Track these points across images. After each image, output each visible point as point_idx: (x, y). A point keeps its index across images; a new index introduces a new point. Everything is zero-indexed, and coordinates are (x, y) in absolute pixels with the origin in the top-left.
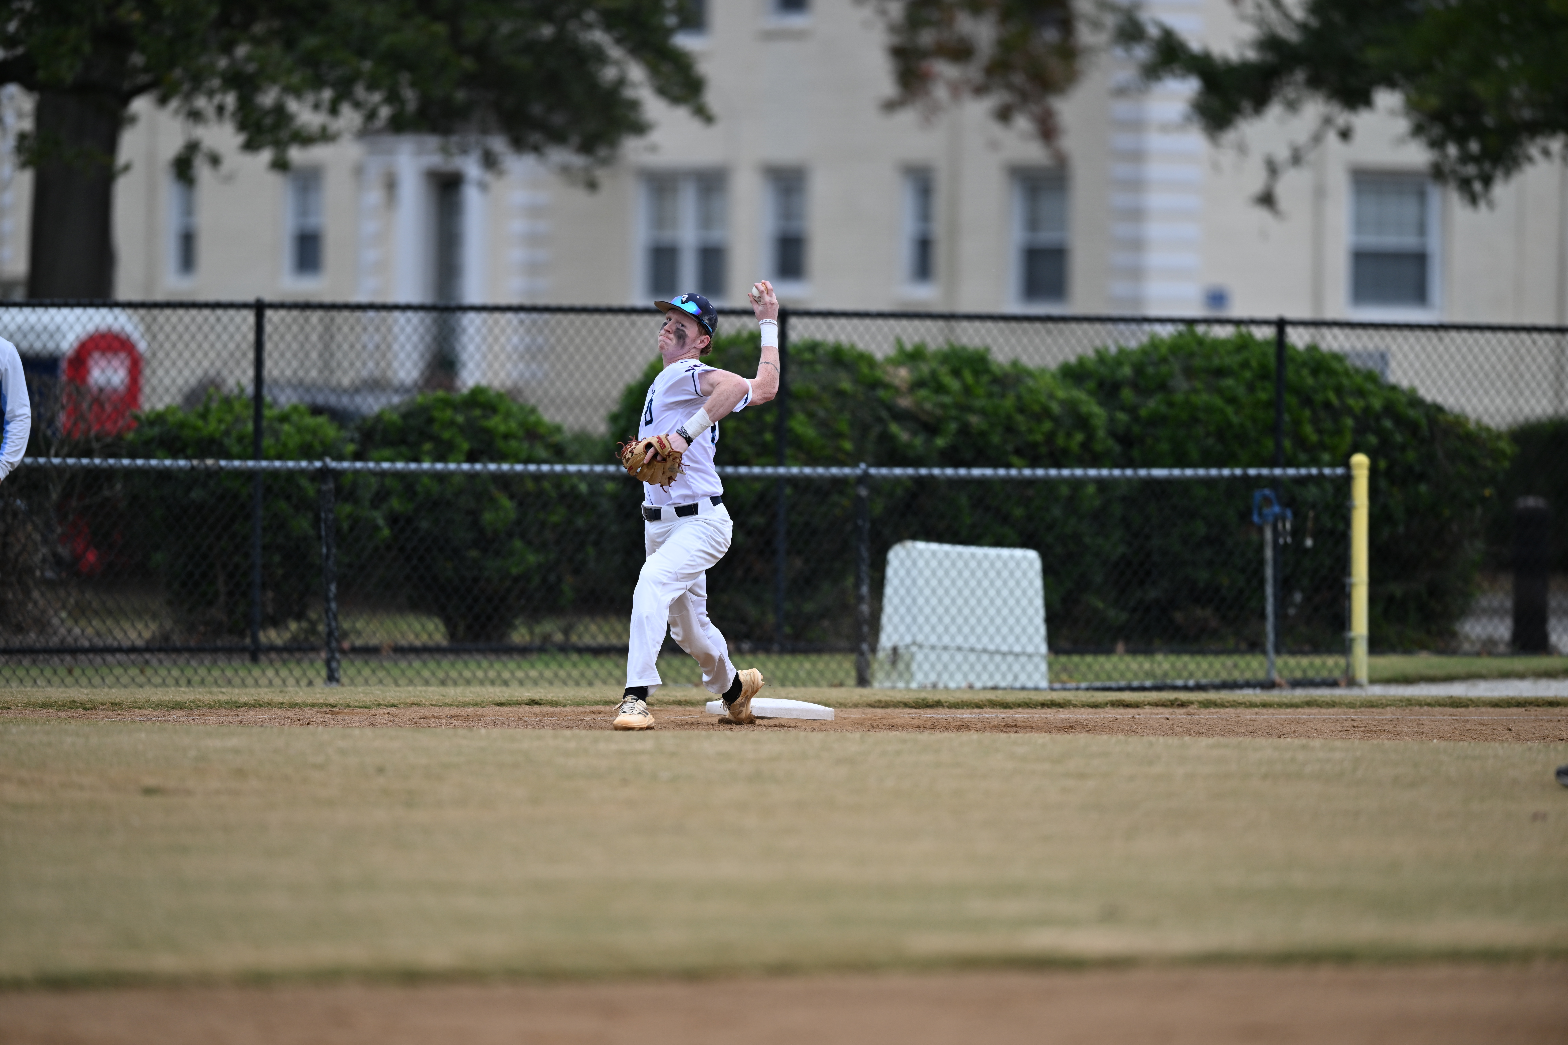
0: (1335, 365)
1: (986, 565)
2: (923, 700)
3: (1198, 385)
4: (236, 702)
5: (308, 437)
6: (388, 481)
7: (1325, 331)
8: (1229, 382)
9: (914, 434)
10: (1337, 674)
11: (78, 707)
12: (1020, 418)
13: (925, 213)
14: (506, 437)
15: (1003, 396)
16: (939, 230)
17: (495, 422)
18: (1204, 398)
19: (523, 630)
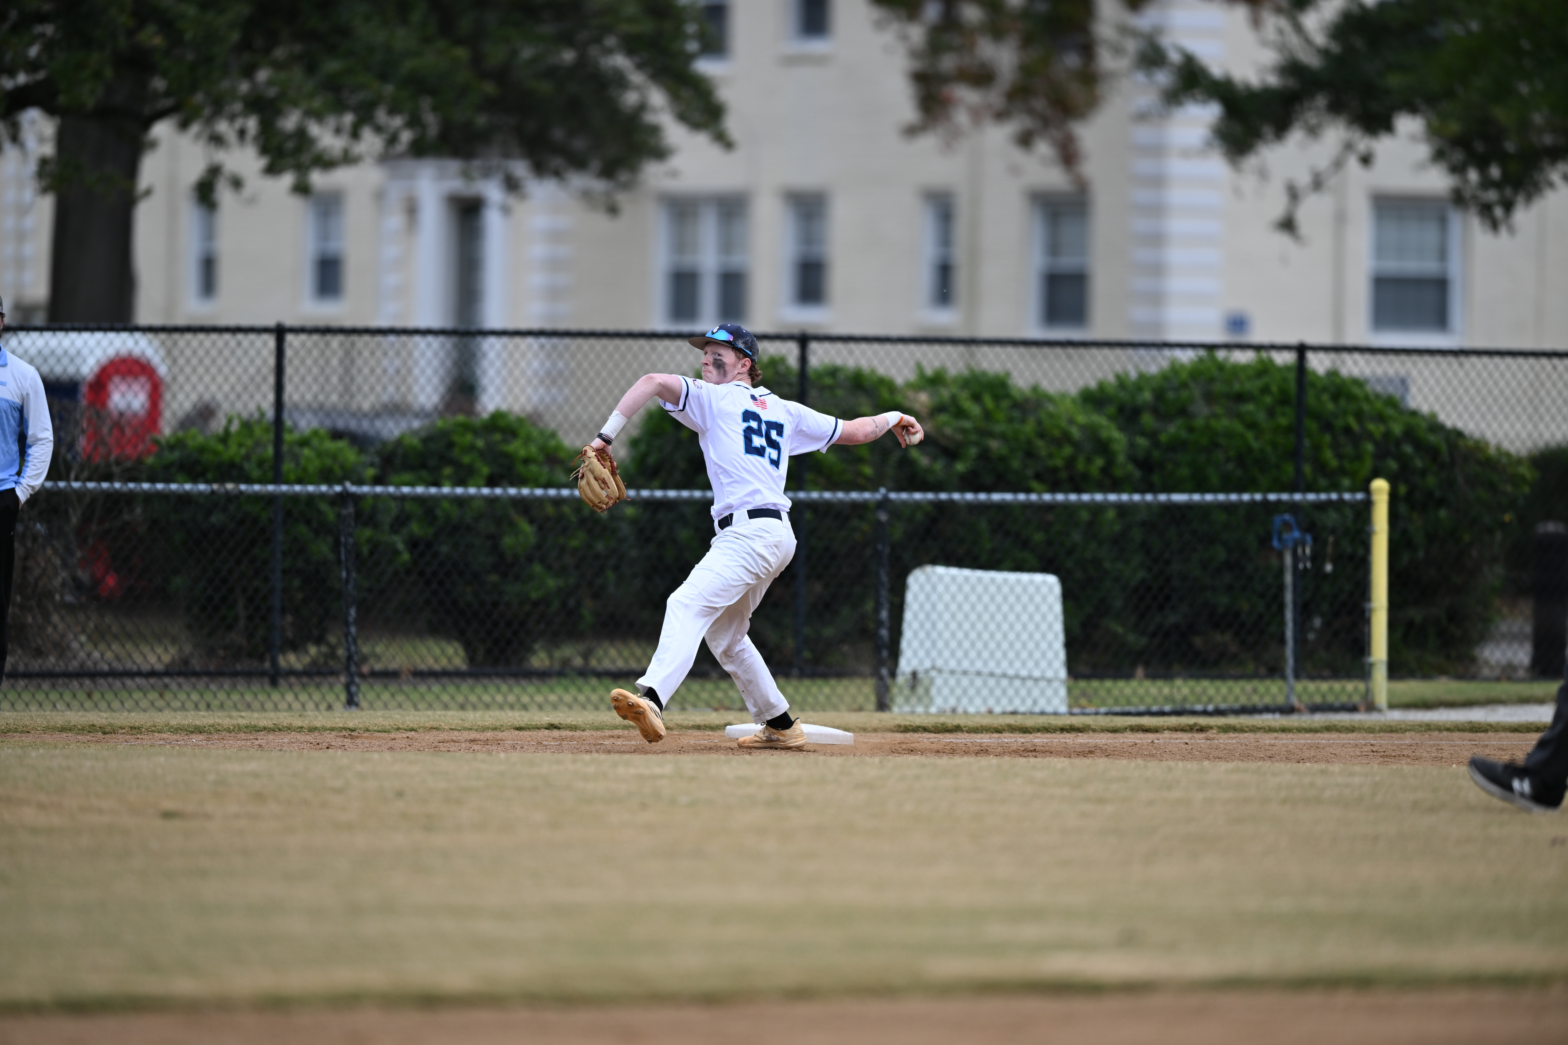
0: (1356, 390)
1: (1005, 589)
2: (942, 724)
3: (1219, 410)
4: (255, 726)
5: (328, 462)
6: (408, 506)
7: (1346, 356)
8: (1249, 407)
9: (934, 458)
10: (1356, 699)
11: (97, 731)
12: (1040, 443)
13: (945, 237)
14: (526, 461)
15: (1023, 421)
16: (960, 255)
17: (516, 447)
18: (1224, 423)
19: (543, 655)
